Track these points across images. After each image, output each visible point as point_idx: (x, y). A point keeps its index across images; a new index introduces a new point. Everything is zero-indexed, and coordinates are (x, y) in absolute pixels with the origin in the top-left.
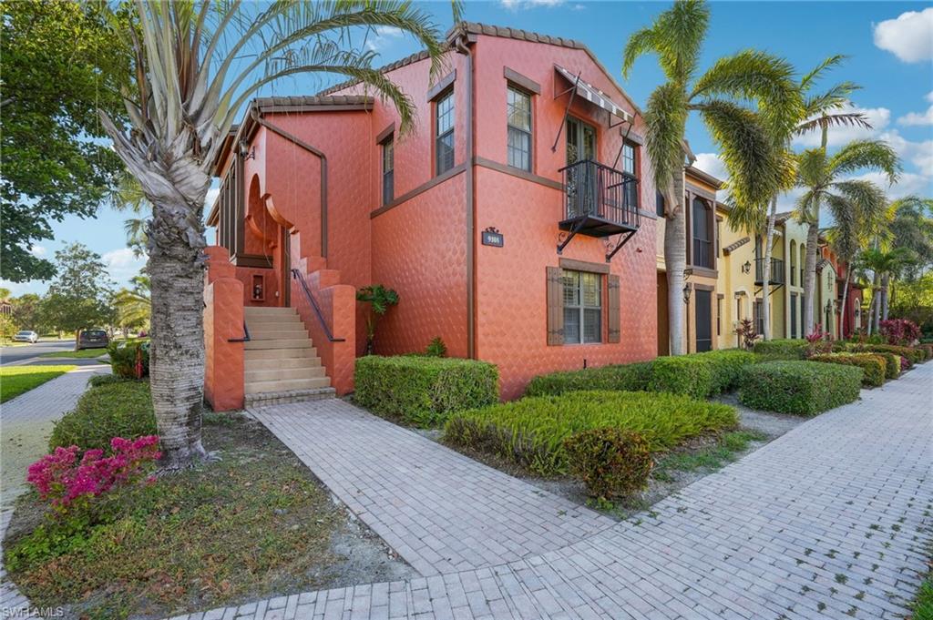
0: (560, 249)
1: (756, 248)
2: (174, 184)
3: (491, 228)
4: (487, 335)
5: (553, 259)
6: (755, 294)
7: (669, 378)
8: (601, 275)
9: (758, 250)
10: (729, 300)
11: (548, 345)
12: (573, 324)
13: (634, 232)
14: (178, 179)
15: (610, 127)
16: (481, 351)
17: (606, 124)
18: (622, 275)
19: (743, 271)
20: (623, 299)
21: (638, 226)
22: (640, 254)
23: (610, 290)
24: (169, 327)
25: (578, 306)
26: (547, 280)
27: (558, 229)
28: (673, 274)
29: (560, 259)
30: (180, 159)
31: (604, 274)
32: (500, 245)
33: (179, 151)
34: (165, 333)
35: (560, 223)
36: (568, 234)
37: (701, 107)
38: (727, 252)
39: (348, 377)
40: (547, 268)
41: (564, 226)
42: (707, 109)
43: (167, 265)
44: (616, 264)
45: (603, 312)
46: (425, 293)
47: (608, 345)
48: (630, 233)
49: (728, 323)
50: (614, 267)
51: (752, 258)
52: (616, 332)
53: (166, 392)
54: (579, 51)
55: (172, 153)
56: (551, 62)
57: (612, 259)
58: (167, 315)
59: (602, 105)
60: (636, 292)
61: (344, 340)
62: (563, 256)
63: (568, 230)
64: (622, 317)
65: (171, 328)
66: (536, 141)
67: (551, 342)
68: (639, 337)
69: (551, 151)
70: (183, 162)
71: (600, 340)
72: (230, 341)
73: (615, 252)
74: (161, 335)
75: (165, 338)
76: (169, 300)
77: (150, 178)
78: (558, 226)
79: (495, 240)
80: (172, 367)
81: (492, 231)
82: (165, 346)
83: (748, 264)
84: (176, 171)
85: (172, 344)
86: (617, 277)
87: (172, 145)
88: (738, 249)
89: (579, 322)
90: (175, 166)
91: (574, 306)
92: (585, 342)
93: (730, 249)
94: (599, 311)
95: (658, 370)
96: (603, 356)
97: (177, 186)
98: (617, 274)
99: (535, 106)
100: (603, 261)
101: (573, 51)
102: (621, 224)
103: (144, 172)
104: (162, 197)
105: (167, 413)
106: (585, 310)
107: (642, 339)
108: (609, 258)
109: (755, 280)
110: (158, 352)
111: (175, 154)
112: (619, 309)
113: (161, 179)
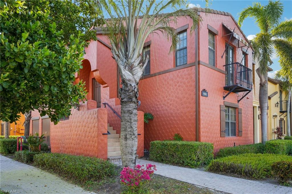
0: (224, 98)
1: (280, 97)
2: (133, 75)
3: (204, 89)
4: (203, 132)
5: (221, 101)
6: (280, 116)
7: (273, 149)
8: (235, 108)
9: (281, 97)
10: (271, 119)
11: (221, 137)
12: (227, 128)
13: (250, 91)
14: (134, 74)
15: (239, 47)
16: (202, 139)
17: (237, 46)
18: (242, 108)
19: (275, 106)
20: (243, 118)
21: (251, 89)
22: (248, 99)
23: (239, 114)
24: (132, 127)
25: (228, 121)
26: (220, 110)
27: (223, 89)
28: (263, 108)
29: (224, 102)
30: (136, 66)
31: (237, 108)
32: (207, 96)
33: (136, 64)
34: (130, 129)
35: (224, 87)
36: (228, 92)
37: (275, 42)
38: (270, 98)
39: (141, 150)
40: (220, 105)
41: (226, 89)
42: (278, 43)
43: (132, 105)
44: (241, 104)
45: (236, 124)
46: (170, 114)
47: (238, 137)
48: (249, 91)
49: (270, 129)
50: (240, 105)
51: (278, 100)
52: (241, 132)
53: (130, 151)
54: (229, 17)
55: (134, 64)
56: (221, 22)
57: (239, 102)
58: (131, 123)
59: (237, 38)
60: (247, 115)
61: (140, 135)
62: (225, 101)
63: (228, 90)
64: (243, 126)
65: (132, 128)
66: (216, 54)
67: (222, 136)
68: (248, 134)
69: (221, 58)
70: (137, 68)
71: (235, 135)
72: (103, 134)
73: (241, 99)
74: (129, 130)
75: (130, 131)
76: (132, 118)
77: (126, 73)
78: (223, 88)
79: (205, 94)
80: (132, 142)
81: (204, 90)
82: (130, 134)
83: (277, 103)
84: (134, 70)
85: (132, 133)
86: (241, 109)
87: (134, 61)
88: (274, 96)
89: (229, 128)
90: (134, 69)
91: (227, 121)
92: (231, 136)
93: (271, 96)
94: (235, 123)
95: (268, 146)
96: (237, 142)
97: (134, 76)
98: (241, 108)
99: (216, 40)
100: (237, 103)
101: (228, 17)
102: (247, 88)
103: (125, 71)
104: (129, 80)
105: (130, 159)
106: (231, 122)
107: (249, 135)
108: (239, 101)
109: (280, 111)
110: (128, 136)
111: (135, 65)
112: (242, 122)
113: (129, 73)
